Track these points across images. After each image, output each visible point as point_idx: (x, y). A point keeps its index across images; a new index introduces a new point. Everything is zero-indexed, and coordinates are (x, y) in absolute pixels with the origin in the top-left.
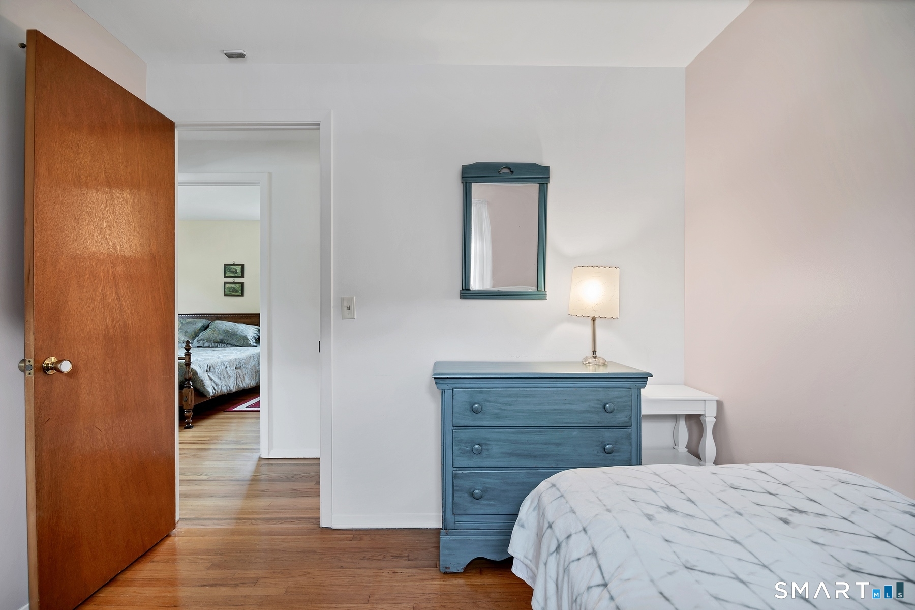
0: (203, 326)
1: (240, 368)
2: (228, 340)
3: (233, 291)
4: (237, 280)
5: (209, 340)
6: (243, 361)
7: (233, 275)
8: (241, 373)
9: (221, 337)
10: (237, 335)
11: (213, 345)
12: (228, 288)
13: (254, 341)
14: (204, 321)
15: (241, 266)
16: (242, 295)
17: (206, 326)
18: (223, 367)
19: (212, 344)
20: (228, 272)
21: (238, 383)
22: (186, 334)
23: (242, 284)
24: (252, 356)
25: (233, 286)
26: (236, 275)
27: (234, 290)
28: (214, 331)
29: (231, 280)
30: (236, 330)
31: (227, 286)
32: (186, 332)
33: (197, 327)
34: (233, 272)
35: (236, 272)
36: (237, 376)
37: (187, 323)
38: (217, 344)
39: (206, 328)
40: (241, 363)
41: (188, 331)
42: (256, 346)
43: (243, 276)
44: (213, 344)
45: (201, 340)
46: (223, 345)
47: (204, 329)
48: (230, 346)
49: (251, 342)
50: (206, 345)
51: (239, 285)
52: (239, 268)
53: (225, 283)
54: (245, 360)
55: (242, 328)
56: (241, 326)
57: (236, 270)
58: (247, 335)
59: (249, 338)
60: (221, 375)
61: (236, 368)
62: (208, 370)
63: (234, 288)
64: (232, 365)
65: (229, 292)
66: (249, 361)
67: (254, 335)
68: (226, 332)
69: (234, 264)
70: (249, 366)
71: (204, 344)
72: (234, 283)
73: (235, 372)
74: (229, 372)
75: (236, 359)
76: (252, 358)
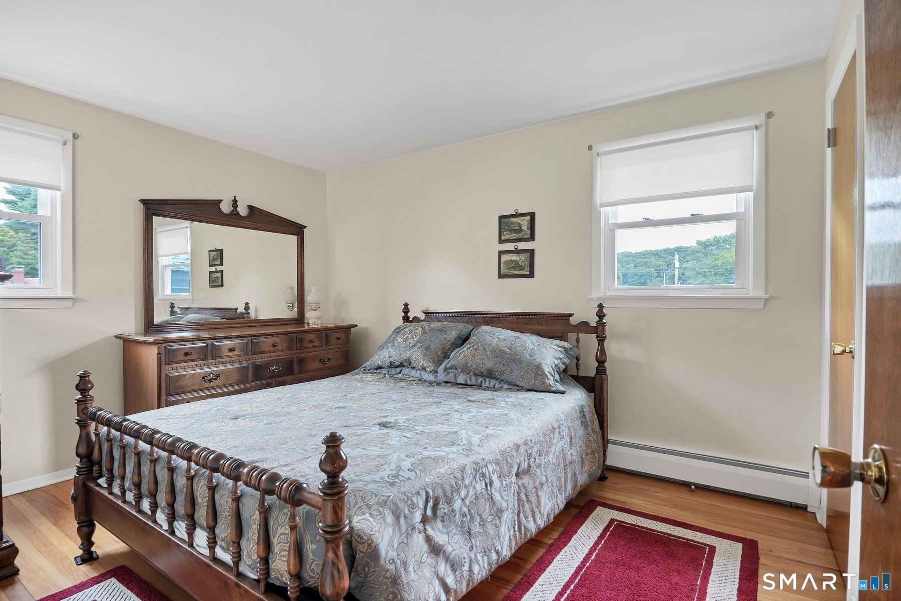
0: (459, 337)
1: (528, 471)
2: (502, 373)
3: (514, 268)
4: (522, 246)
5: (465, 369)
6: (535, 449)
7: (514, 236)
8: (530, 486)
9: (489, 364)
10: (521, 362)
11: (474, 382)
12: (507, 262)
13: (557, 377)
14: (461, 326)
15: (528, 218)
16: (531, 275)
17: (464, 337)
18: (480, 486)
19: (471, 379)
20: (506, 230)
21: (524, 521)
22: (428, 353)
23: (532, 252)
24: (556, 426)
25: (514, 257)
26: (520, 235)
27: (516, 265)
28: (476, 350)
29: (510, 246)
30: (520, 349)
31: (505, 258)
32: (428, 348)
33: (448, 338)
34: (515, 231)
35: (520, 230)
36: (519, 500)
37: (431, 330)
38: (480, 379)
39: (464, 339)
40: (530, 456)
41: (433, 346)
42: (563, 393)
43: (532, 238)
44: (473, 378)
45: (451, 368)
46: (493, 382)
47: (460, 342)
48: (506, 386)
49: (551, 381)
50: (461, 379)
51: (525, 255)
52: (524, 222)
53: (501, 253)
54: (540, 443)
55: (531, 346)
56: (529, 342)
57: (520, 226)
58: (543, 362)
59: (547, 369)
60: (472, 518)
61: (517, 475)
62: (429, 512)
63: (516, 262)
64: (506, 469)
65: (507, 271)
66: (550, 444)
67: (556, 362)
68: (498, 354)
69: (517, 215)
70: (551, 457)
71: (456, 378)
72: (516, 251)
73: (514, 488)
74: (497, 497)
75: (518, 447)
76: (557, 431)
